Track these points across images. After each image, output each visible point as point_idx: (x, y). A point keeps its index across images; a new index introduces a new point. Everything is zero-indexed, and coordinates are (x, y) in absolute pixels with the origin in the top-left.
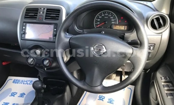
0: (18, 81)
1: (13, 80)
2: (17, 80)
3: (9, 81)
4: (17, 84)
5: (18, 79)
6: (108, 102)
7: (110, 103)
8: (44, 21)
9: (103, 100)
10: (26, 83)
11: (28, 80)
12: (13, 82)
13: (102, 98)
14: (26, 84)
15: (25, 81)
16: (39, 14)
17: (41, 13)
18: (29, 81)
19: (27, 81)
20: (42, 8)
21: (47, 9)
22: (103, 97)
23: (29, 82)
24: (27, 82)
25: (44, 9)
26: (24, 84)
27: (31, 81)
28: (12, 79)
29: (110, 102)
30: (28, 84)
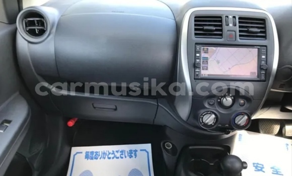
0: (95, 154)
1: (84, 154)
2: (92, 153)
3: (76, 156)
4: (94, 160)
5: (95, 151)
6: (273, 173)
7: (277, 174)
8: (239, 41)
9: (263, 170)
10: (113, 156)
11: (115, 151)
12: (87, 157)
13: (259, 167)
14: (113, 158)
15: (109, 153)
16: (225, 28)
17: (231, 25)
18: (117, 152)
19: (113, 151)
20: (231, 15)
21: (240, 18)
22: (260, 164)
23: (118, 155)
24: (113, 153)
25: (234, 17)
26: (109, 158)
27: (122, 152)
28: (81, 153)
29: (275, 172)
30: (118, 158)
